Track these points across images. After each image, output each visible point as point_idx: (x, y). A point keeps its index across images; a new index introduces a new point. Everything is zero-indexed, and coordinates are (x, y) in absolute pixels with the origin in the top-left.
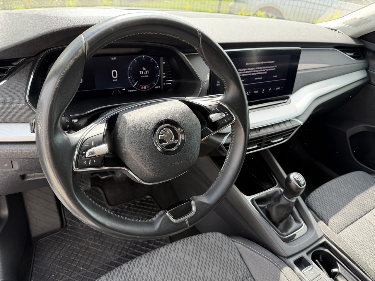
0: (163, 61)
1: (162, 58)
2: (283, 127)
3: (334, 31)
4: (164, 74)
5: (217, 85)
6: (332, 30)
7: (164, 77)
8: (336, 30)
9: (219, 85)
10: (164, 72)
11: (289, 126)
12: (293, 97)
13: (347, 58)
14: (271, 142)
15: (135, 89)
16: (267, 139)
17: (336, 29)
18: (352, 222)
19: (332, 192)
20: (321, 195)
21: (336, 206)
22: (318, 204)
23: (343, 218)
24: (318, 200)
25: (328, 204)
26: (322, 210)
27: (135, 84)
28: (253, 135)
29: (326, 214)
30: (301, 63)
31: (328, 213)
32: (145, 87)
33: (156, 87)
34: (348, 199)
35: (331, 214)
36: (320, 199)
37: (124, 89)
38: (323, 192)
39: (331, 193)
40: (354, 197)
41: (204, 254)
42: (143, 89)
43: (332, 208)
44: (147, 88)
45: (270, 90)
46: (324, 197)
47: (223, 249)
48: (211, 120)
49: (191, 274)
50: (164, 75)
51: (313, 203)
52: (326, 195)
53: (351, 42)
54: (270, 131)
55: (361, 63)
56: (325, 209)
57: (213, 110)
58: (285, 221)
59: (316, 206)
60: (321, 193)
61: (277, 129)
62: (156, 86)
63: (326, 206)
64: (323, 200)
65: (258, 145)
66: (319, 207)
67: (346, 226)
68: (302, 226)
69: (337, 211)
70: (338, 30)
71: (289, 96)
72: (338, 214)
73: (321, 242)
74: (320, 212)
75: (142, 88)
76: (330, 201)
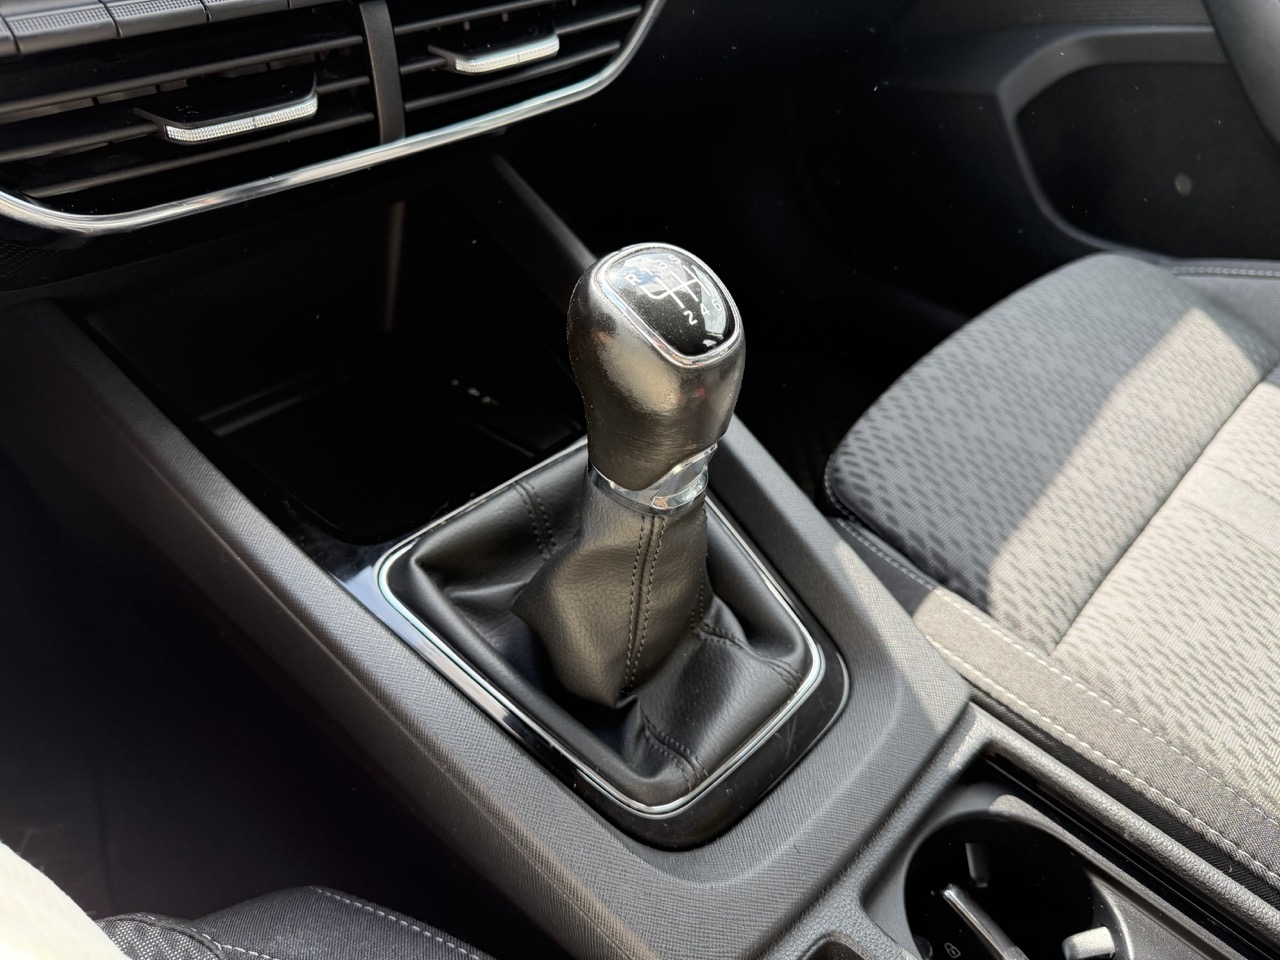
18: (1122, 540)
19: (980, 390)
20: (918, 424)
21: (1014, 468)
22: (908, 483)
23: (1071, 536)
25: (969, 469)
26: (937, 515)
29: (962, 537)
31: (977, 525)
34: (1073, 414)
35: (994, 529)
36: (909, 446)
38: (923, 402)
39: (971, 400)
40: (1104, 393)
43: (993, 488)
46: (936, 428)
52: (948, 417)
56: (951, 505)
60: (911, 412)
63: (958, 480)
64: (930, 450)
67: (1096, 574)
69: (1026, 497)
72: (1034, 514)
73: (957, 759)
76: (974, 446)
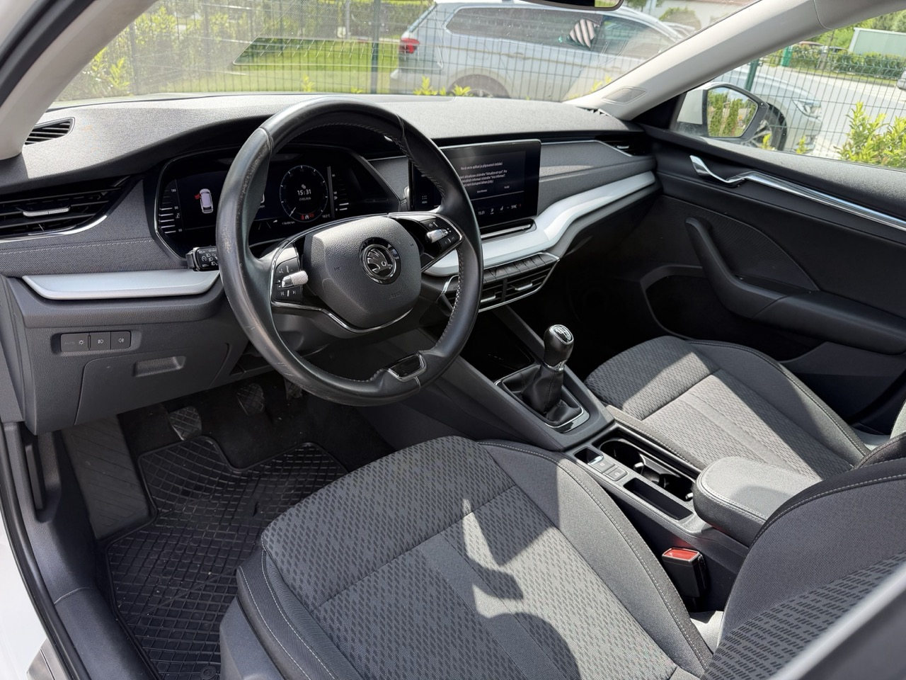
0: (332, 173)
1: (329, 169)
2: (531, 266)
3: (592, 111)
4: (336, 193)
5: (423, 202)
6: (589, 110)
7: (336, 198)
8: (595, 111)
9: (426, 202)
10: (334, 191)
11: (538, 263)
12: (540, 221)
13: (618, 155)
14: (517, 291)
15: (293, 220)
16: (509, 286)
17: (595, 108)
18: (659, 405)
19: (624, 368)
21: (631, 386)
22: (604, 386)
23: (645, 402)
24: (602, 380)
25: (619, 384)
26: (611, 393)
27: (292, 212)
28: (489, 278)
29: (617, 398)
30: (543, 166)
31: (621, 396)
32: (307, 217)
33: (324, 216)
34: (649, 376)
35: (625, 397)
36: (605, 378)
37: (276, 221)
38: (608, 369)
39: (621, 369)
40: (658, 371)
41: (439, 463)
42: (305, 220)
43: (625, 389)
44: (310, 219)
45: (502, 209)
46: (612, 375)
47: (468, 454)
48: (430, 240)
49: (426, 488)
50: (334, 195)
51: (595, 385)
52: (615, 373)
53: (621, 127)
54: (511, 271)
55: (640, 161)
56: (614, 391)
57: (431, 225)
58: (555, 409)
59: (601, 388)
60: (605, 371)
61: (522, 268)
62: (324, 213)
63: (616, 386)
64: (610, 379)
65: (497, 296)
66: (605, 389)
67: (651, 411)
68: (580, 412)
69: (634, 392)
70: (600, 110)
71: (533, 218)
72: (635, 396)
73: (611, 429)
74: (607, 395)
75: (303, 217)
76: (621, 379)
